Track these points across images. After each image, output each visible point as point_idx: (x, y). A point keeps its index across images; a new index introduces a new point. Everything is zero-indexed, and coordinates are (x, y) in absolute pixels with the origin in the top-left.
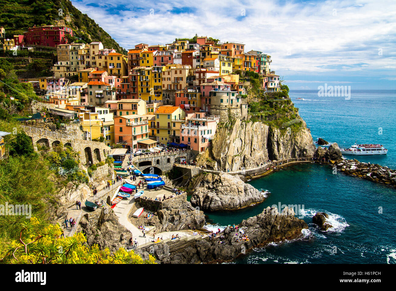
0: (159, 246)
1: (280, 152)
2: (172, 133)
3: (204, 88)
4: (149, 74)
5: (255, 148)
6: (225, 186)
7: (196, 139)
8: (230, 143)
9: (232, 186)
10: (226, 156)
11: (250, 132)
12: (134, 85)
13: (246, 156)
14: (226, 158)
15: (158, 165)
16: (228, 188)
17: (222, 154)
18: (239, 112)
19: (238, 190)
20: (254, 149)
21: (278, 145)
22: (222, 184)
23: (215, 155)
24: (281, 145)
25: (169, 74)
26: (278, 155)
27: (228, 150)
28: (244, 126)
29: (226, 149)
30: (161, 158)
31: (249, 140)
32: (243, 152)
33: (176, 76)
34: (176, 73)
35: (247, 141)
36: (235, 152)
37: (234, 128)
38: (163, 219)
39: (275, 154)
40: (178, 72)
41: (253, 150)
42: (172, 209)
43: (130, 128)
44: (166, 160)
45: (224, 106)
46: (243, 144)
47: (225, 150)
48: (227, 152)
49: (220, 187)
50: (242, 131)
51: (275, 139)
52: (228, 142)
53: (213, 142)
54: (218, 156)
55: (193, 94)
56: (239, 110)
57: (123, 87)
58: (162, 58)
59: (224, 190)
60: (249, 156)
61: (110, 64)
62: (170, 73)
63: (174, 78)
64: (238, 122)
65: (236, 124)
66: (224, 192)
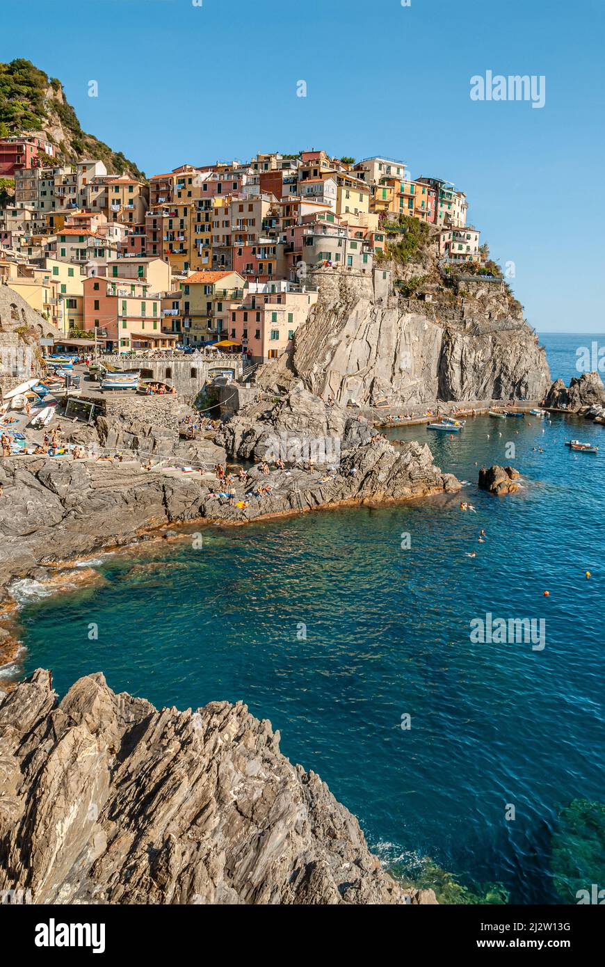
0: (60, 465)
1: (466, 384)
2: (215, 324)
3: (293, 235)
4: (185, 215)
5: (403, 367)
6: (298, 415)
7: (258, 332)
8: (337, 345)
9: (314, 416)
10: (324, 370)
11: (394, 332)
12: (155, 238)
13: (377, 380)
14: (325, 375)
15: (169, 379)
16: (304, 420)
17: (315, 366)
18: (368, 284)
19: (328, 425)
20: (401, 371)
21: (463, 368)
22: (291, 410)
23: (298, 366)
24: (470, 369)
25: (226, 213)
26: (459, 390)
27: (332, 358)
28: (379, 317)
29: (328, 357)
30: (176, 365)
31: (389, 348)
32: (371, 372)
33: (242, 216)
34: (241, 209)
35: (384, 351)
36: (350, 367)
37: (352, 315)
38: (106, 436)
39: (453, 390)
40: (246, 208)
41: (397, 370)
42: (135, 422)
43: (114, 299)
44: (189, 372)
45: (331, 268)
46: (374, 355)
47: (325, 357)
48: (329, 364)
49: (286, 416)
50: (372, 325)
51: (457, 357)
52: (334, 342)
53: (298, 341)
54: (304, 368)
55: (269, 248)
56: (367, 281)
57: (133, 244)
58: (219, 185)
59: (293, 421)
60: (387, 380)
61: (113, 200)
62: (229, 211)
63: (238, 220)
64: (363, 306)
65: (357, 308)
66: (292, 425)
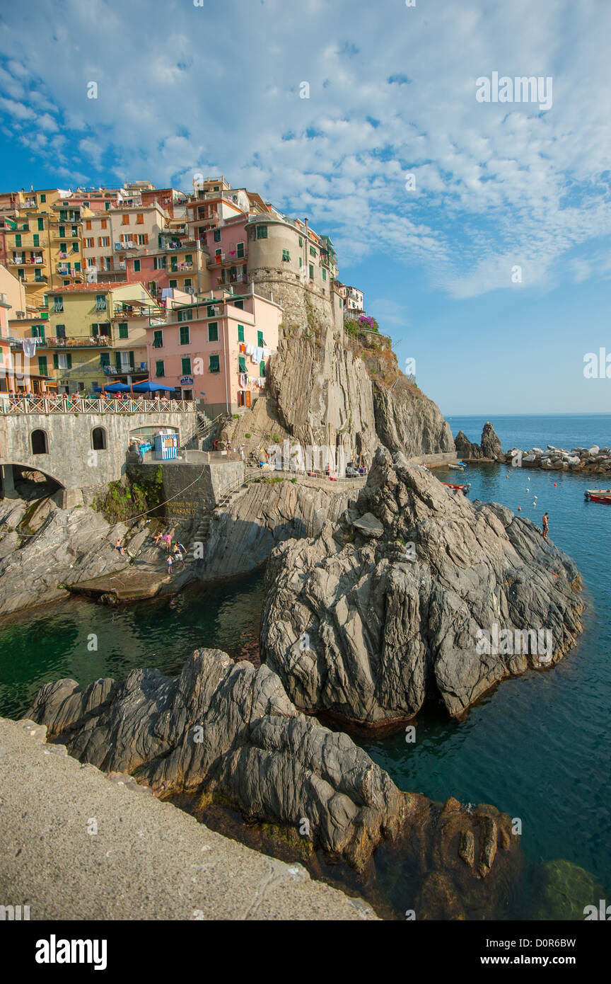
1: (405, 441)
3: (218, 240)
4: (40, 228)
5: (366, 422)
7: (214, 359)
10: (322, 423)
11: (354, 377)
14: (325, 431)
17: (311, 416)
18: (329, 311)
23: (289, 417)
27: (326, 405)
28: (343, 356)
29: (322, 402)
31: (355, 396)
32: (352, 425)
33: (128, 230)
34: (126, 221)
35: (353, 399)
36: (337, 420)
37: (327, 347)
40: (133, 219)
41: (364, 425)
45: (294, 276)
46: (348, 404)
47: (318, 403)
50: (341, 365)
51: (391, 409)
52: (321, 380)
53: (279, 377)
54: (298, 421)
56: (328, 306)
58: (86, 205)
62: (108, 223)
64: (331, 339)
65: (327, 339)
